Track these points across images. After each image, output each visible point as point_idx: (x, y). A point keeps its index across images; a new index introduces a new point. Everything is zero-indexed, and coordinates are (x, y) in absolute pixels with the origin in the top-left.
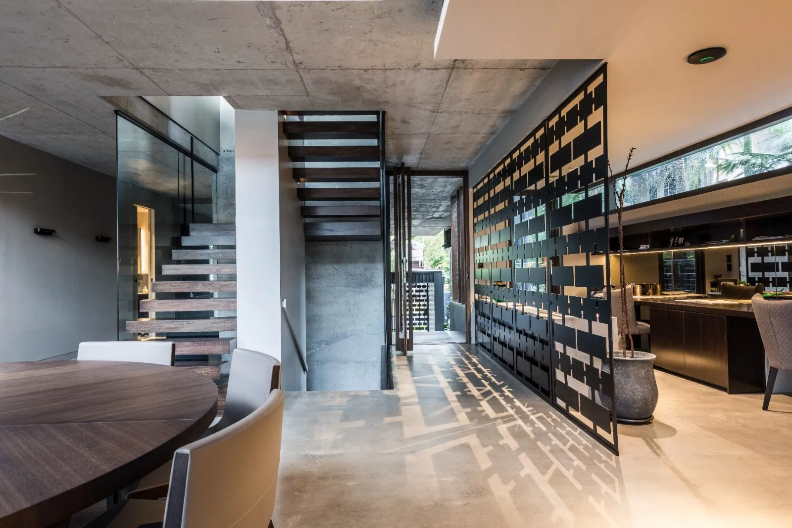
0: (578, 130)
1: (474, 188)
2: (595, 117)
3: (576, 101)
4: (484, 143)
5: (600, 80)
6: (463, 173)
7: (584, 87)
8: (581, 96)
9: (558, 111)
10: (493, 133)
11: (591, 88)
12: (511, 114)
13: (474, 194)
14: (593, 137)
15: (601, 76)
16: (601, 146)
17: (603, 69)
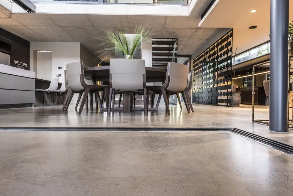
0: (226, 42)
1: (193, 60)
2: (230, 40)
3: (226, 36)
4: (198, 47)
5: (231, 32)
6: (190, 56)
7: (228, 33)
8: (227, 35)
9: (221, 38)
10: (202, 44)
11: (229, 34)
12: (208, 40)
13: (193, 62)
14: (229, 44)
15: (232, 31)
16: (231, 46)
17: (232, 30)
